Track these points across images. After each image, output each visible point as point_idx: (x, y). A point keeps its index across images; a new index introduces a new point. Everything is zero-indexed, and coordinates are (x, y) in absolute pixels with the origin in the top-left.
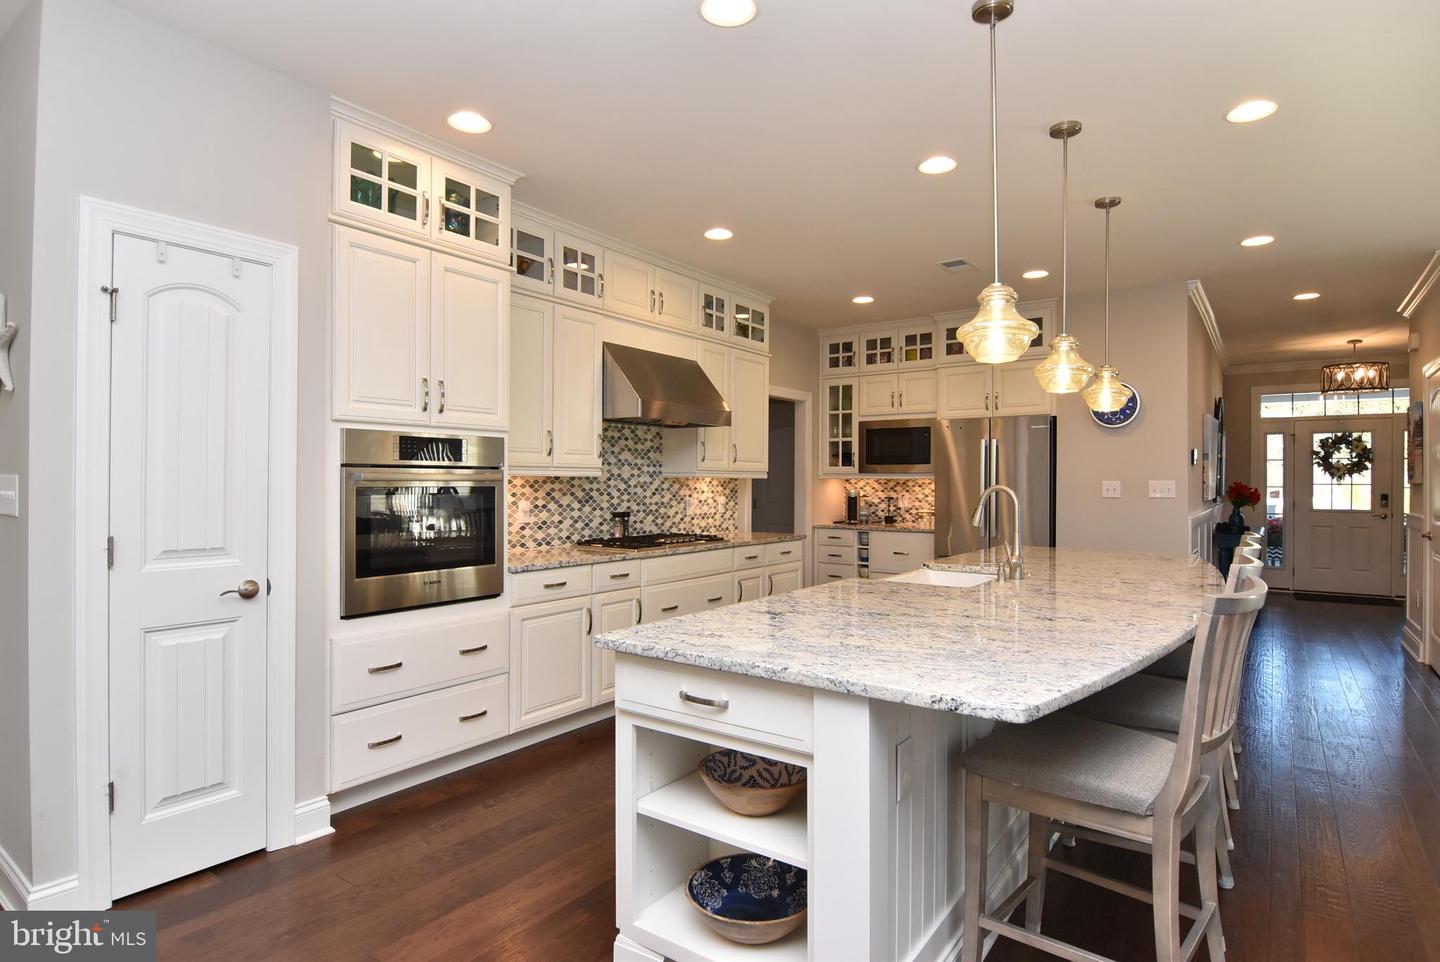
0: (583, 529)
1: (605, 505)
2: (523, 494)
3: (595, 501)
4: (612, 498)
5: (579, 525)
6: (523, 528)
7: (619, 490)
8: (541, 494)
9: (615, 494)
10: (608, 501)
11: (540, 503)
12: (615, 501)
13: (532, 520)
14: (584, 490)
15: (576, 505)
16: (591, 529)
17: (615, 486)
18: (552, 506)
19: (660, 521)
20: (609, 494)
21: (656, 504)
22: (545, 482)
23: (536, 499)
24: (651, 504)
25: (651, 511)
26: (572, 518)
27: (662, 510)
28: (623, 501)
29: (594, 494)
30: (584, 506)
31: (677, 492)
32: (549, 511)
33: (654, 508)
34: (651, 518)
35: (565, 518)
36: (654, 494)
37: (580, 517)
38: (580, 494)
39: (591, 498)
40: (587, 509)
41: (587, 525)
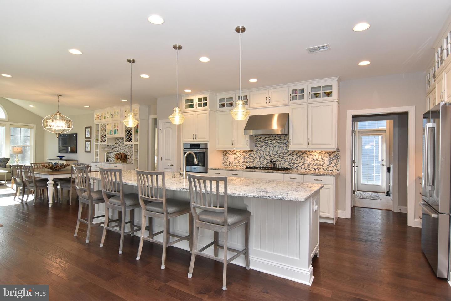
0: (260, 164)
1: (268, 158)
2: (243, 154)
3: (264, 157)
4: (271, 156)
5: (259, 163)
6: (243, 162)
7: (273, 154)
8: (248, 154)
9: (272, 155)
10: (269, 157)
11: (247, 157)
12: (272, 157)
13: (245, 161)
14: (261, 154)
15: (258, 158)
16: (263, 164)
17: (272, 153)
18: (251, 158)
19: (291, 164)
20: (270, 155)
21: (290, 159)
22: (249, 152)
23: (246, 156)
24: (287, 159)
25: (287, 161)
26: (257, 161)
27: (293, 161)
28: (275, 157)
29: (265, 155)
30: (261, 158)
31: (300, 156)
32: (250, 159)
33: (289, 160)
34: (287, 163)
35: (255, 161)
36: (289, 156)
37: (259, 161)
38: (260, 155)
39: (263, 156)
40: (262, 159)
41: (262, 163)
